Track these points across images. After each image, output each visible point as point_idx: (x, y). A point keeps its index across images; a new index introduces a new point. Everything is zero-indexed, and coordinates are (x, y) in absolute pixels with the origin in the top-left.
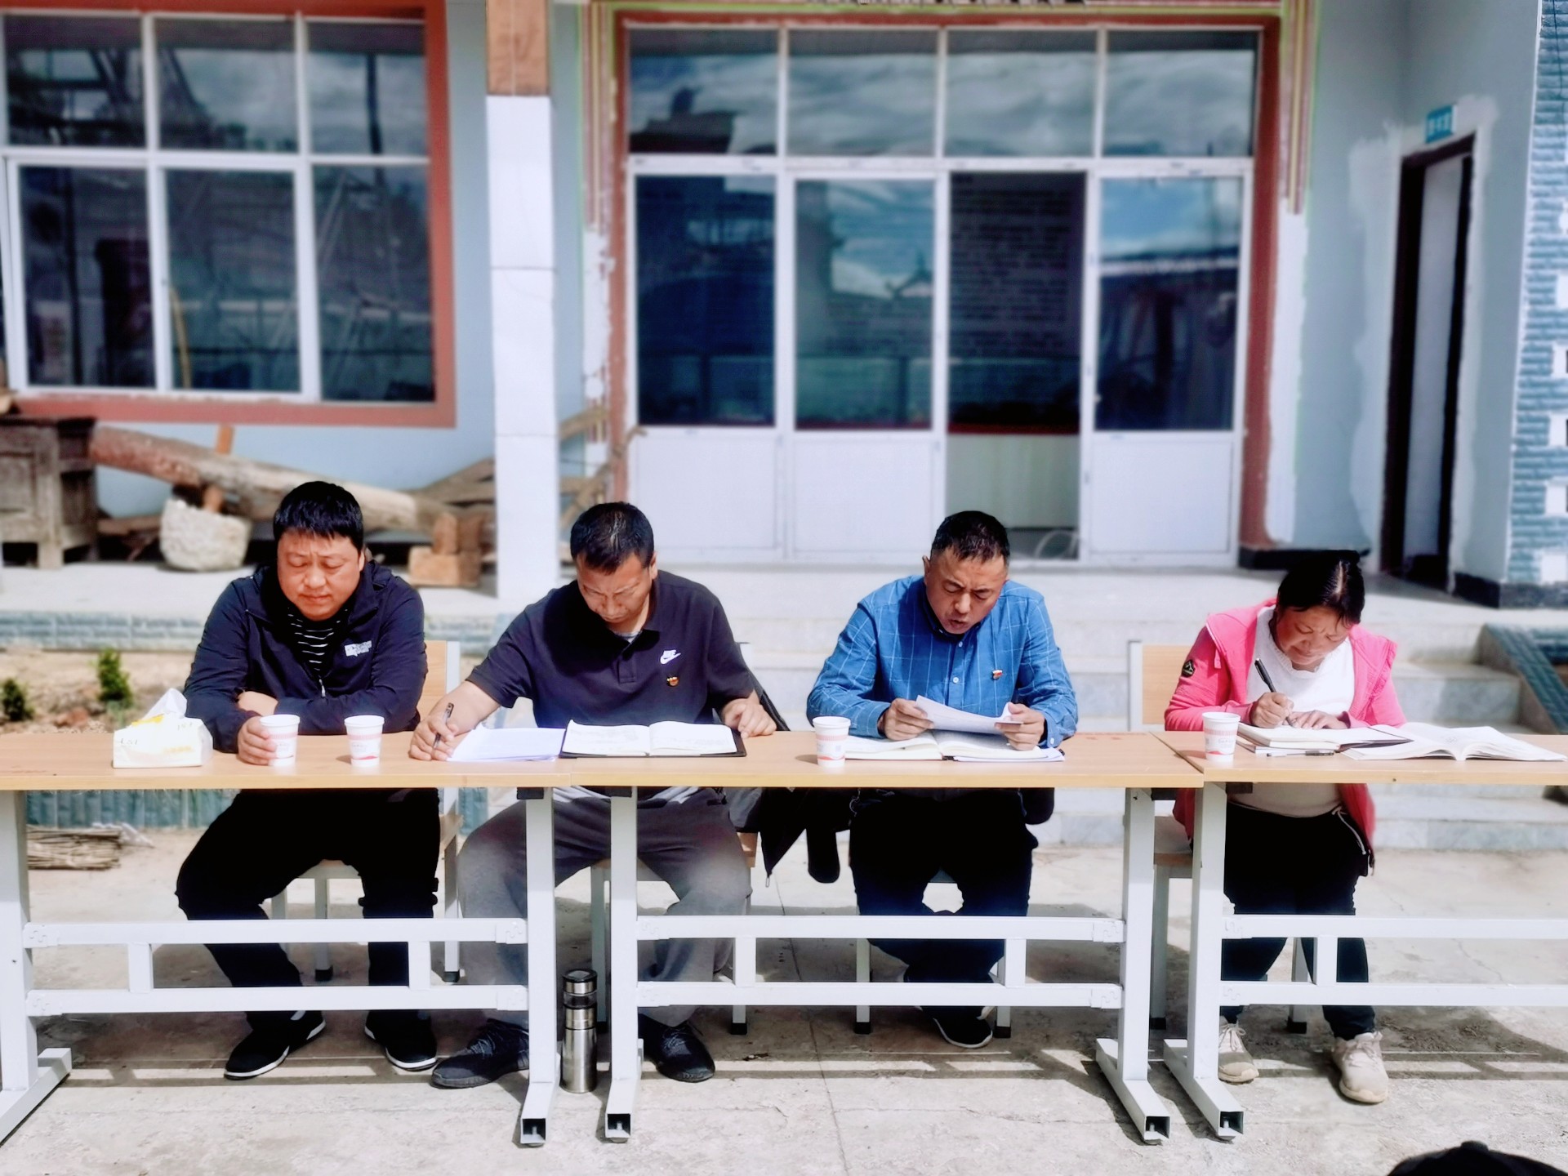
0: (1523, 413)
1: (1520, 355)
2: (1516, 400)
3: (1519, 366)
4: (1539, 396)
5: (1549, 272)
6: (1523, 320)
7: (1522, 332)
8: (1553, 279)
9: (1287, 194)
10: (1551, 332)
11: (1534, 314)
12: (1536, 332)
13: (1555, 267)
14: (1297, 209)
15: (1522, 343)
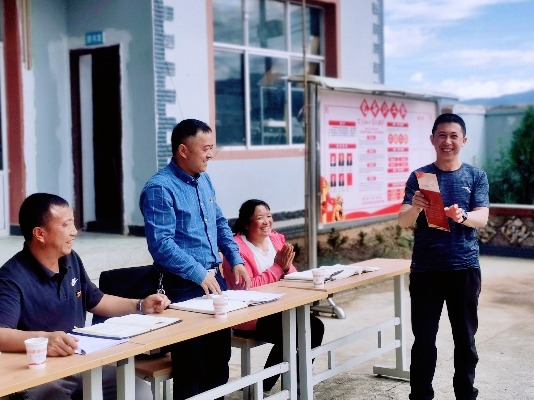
0: (160, 158)
1: (157, 135)
2: (157, 153)
3: (157, 140)
4: (164, 151)
5: (163, 103)
6: (157, 121)
7: (157, 126)
8: (164, 105)
9: (24, 61)
10: (166, 126)
11: (160, 119)
12: (162, 126)
13: (165, 101)
14: (29, 68)
15: (157, 131)
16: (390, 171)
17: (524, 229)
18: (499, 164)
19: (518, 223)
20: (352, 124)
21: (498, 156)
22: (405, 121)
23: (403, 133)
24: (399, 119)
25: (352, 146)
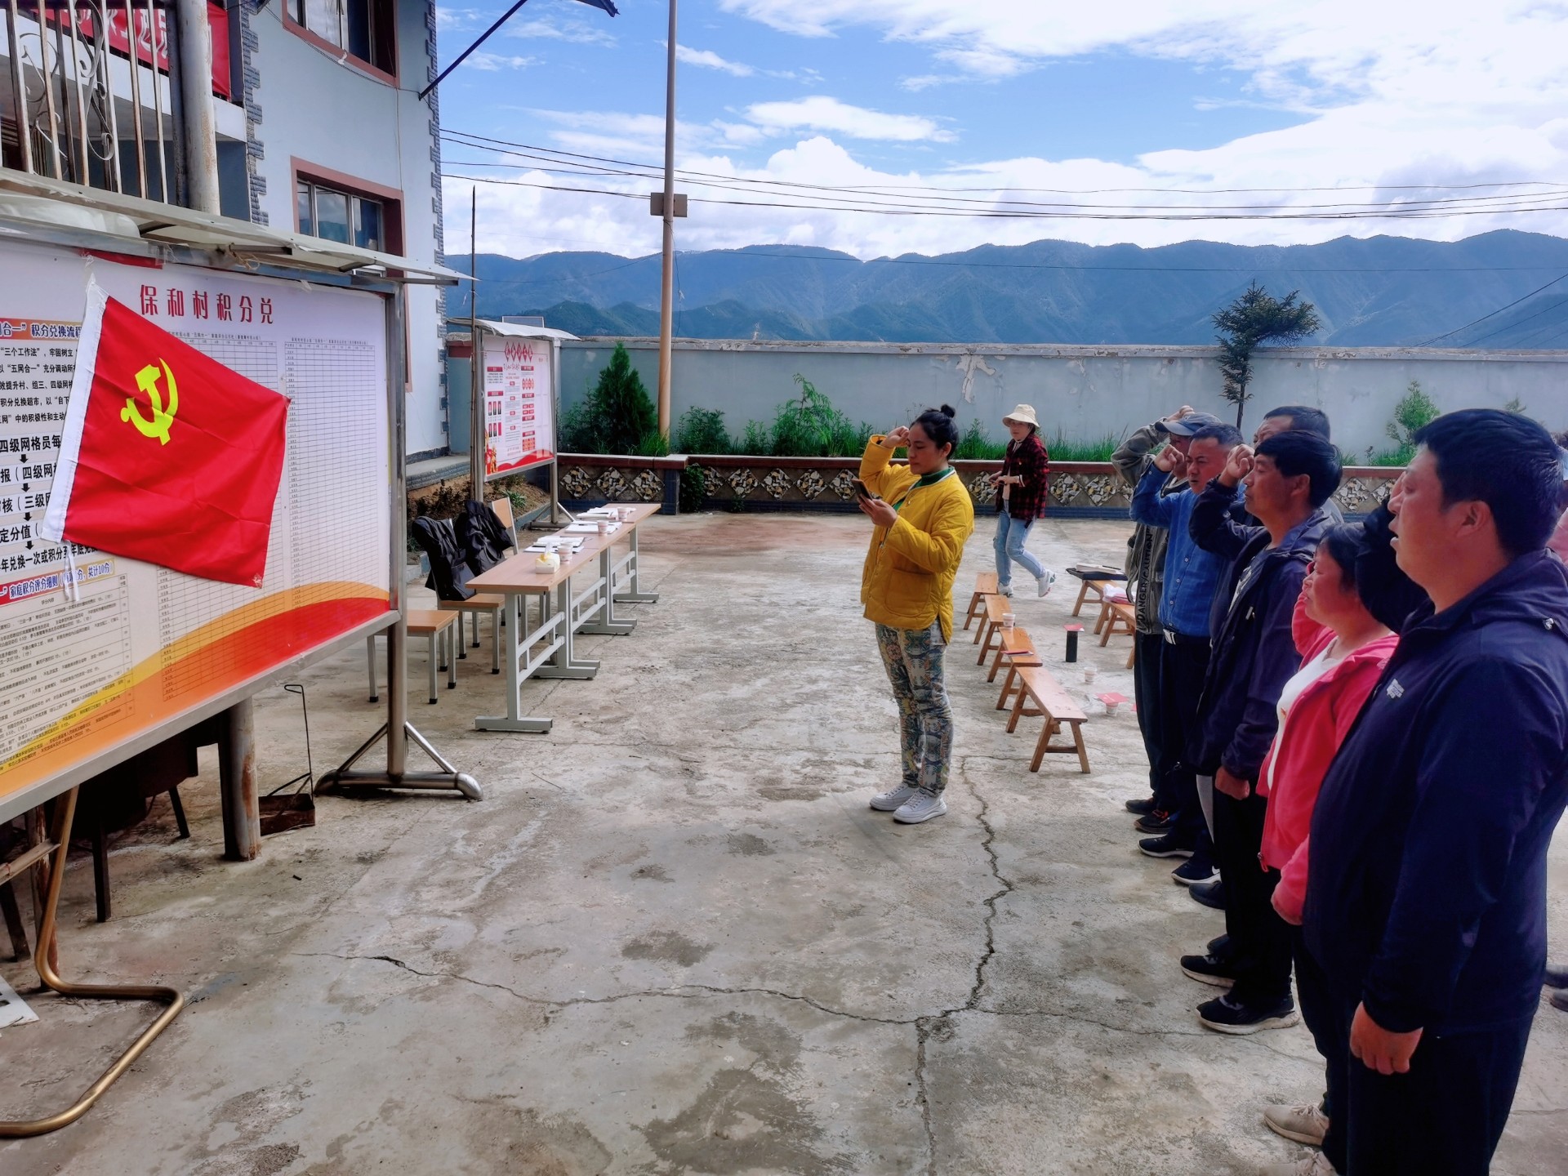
16: (524, 419)
17: (622, 482)
18: (586, 408)
19: (615, 474)
20: (500, 369)
21: (586, 399)
22: (531, 364)
23: (531, 377)
24: (528, 363)
25: (501, 394)
